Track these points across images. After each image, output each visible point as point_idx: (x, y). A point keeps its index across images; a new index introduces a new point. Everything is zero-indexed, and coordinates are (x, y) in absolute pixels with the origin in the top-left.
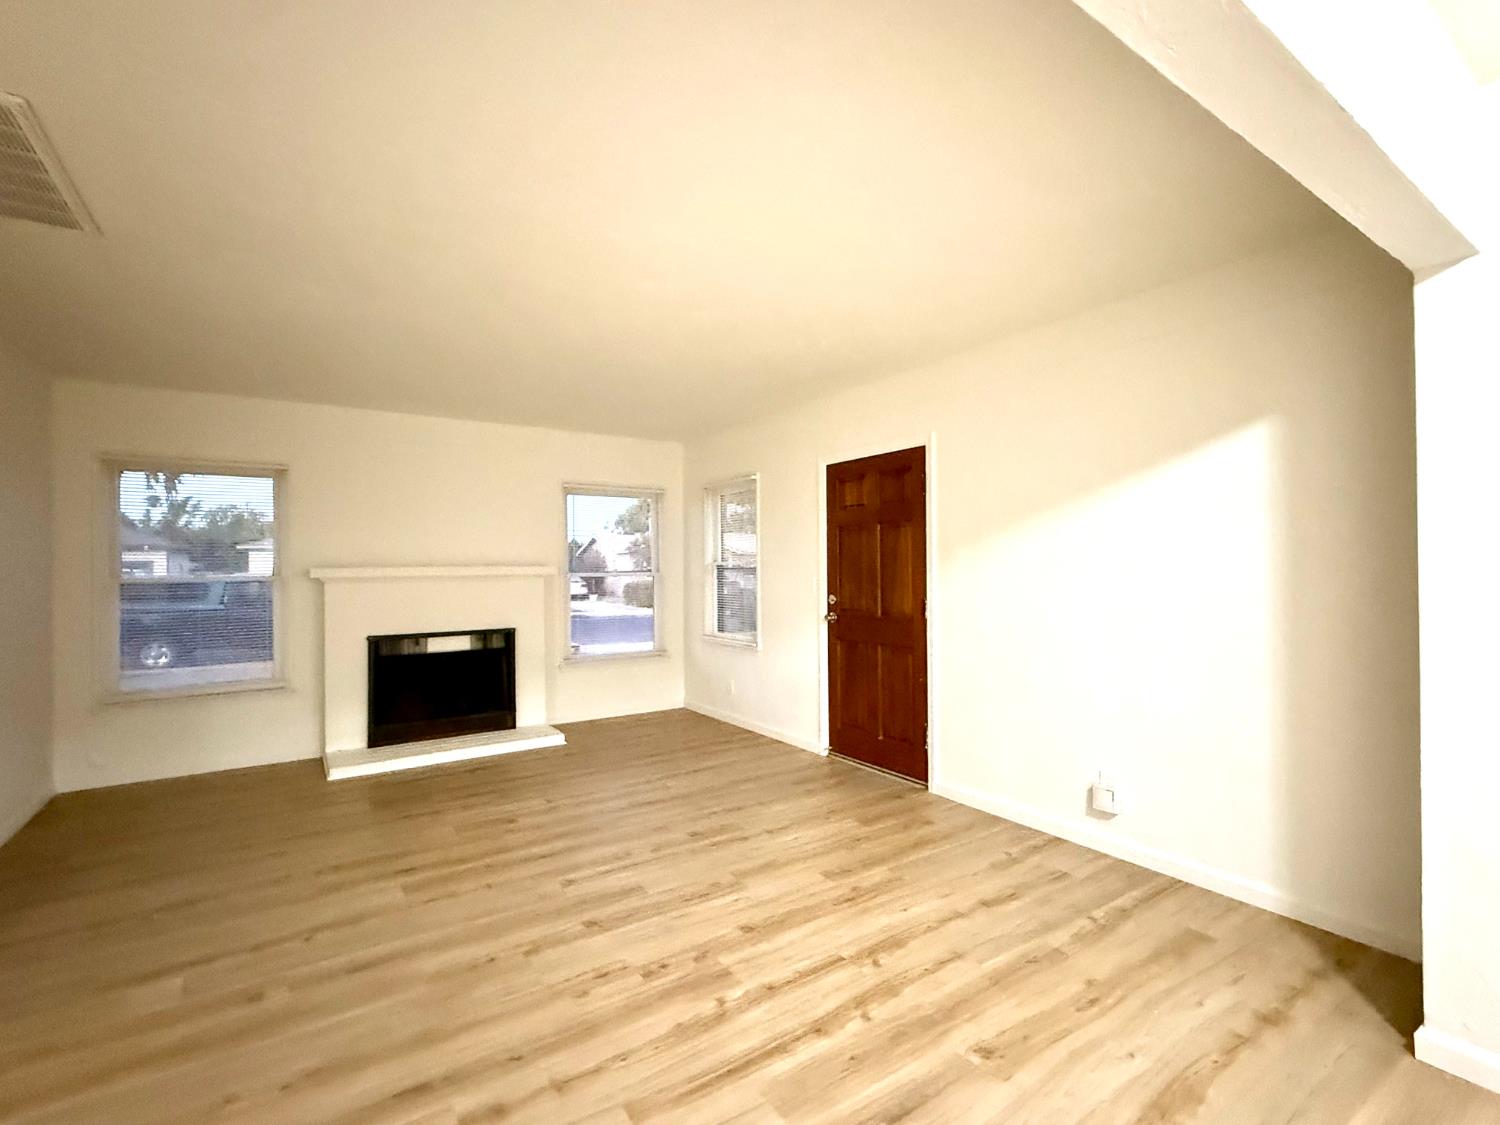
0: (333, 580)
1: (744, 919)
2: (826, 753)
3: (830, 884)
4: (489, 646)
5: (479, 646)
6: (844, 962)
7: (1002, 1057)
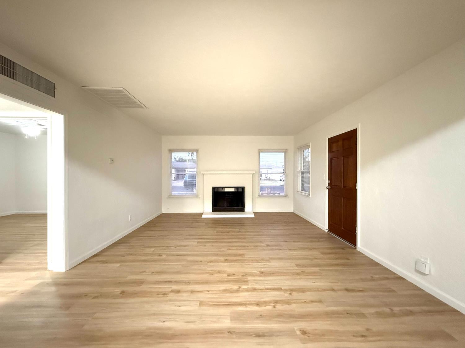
0: (206, 174)
1: (262, 270)
2: (327, 231)
3: (296, 268)
4: (238, 191)
5: (236, 191)
6: (282, 290)
7: (308, 336)
